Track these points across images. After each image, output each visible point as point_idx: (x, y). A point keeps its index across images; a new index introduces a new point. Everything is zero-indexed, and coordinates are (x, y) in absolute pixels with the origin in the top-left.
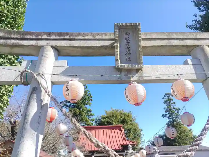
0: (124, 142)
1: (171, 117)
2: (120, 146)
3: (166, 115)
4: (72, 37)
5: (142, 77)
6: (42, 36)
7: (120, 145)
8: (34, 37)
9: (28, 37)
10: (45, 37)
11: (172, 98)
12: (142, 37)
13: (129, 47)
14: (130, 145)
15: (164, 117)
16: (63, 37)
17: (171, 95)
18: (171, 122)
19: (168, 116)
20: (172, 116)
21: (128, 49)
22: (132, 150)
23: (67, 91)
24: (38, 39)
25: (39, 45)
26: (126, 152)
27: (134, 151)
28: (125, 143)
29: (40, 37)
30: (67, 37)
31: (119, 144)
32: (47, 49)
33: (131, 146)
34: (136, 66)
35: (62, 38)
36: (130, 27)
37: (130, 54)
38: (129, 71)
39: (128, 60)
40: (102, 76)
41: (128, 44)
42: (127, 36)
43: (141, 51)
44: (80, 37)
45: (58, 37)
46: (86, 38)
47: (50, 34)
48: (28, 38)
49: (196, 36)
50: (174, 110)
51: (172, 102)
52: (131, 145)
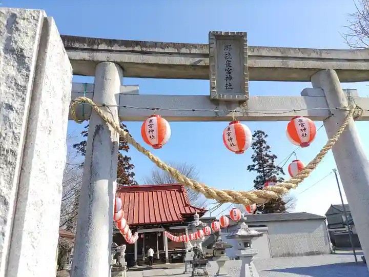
0: (187, 209)
1: (262, 170)
2: (180, 216)
3: (254, 166)
4: (144, 49)
5: (247, 113)
6: (98, 45)
7: (181, 213)
8: (86, 46)
9: (77, 45)
10: (103, 46)
11: (265, 139)
12: (249, 53)
13: (230, 68)
14: (196, 214)
15: (250, 170)
16: (132, 48)
17: (264, 134)
18: (260, 177)
19: (257, 167)
20: (264, 168)
21: (229, 71)
22: (200, 222)
23: (151, 133)
24: (93, 50)
25: (95, 59)
26: (189, 225)
27: (203, 223)
28: (188, 212)
29: (95, 47)
30: (138, 48)
31: (178, 213)
32: (108, 66)
33: (198, 216)
34: (239, 97)
35: (130, 49)
36: (232, 38)
37: (231, 78)
38: (229, 103)
39: (229, 87)
40: (193, 110)
41: (228, 65)
42: (227, 51)
43: (246, 76)
44: (157, 50)
45: (123, 48)
46: (167, 50)
47: (111, 42)
48: (77, 47)
49: (321, 54)
50: (267, 158)
51: (264, 145)
52: (198, 213)
